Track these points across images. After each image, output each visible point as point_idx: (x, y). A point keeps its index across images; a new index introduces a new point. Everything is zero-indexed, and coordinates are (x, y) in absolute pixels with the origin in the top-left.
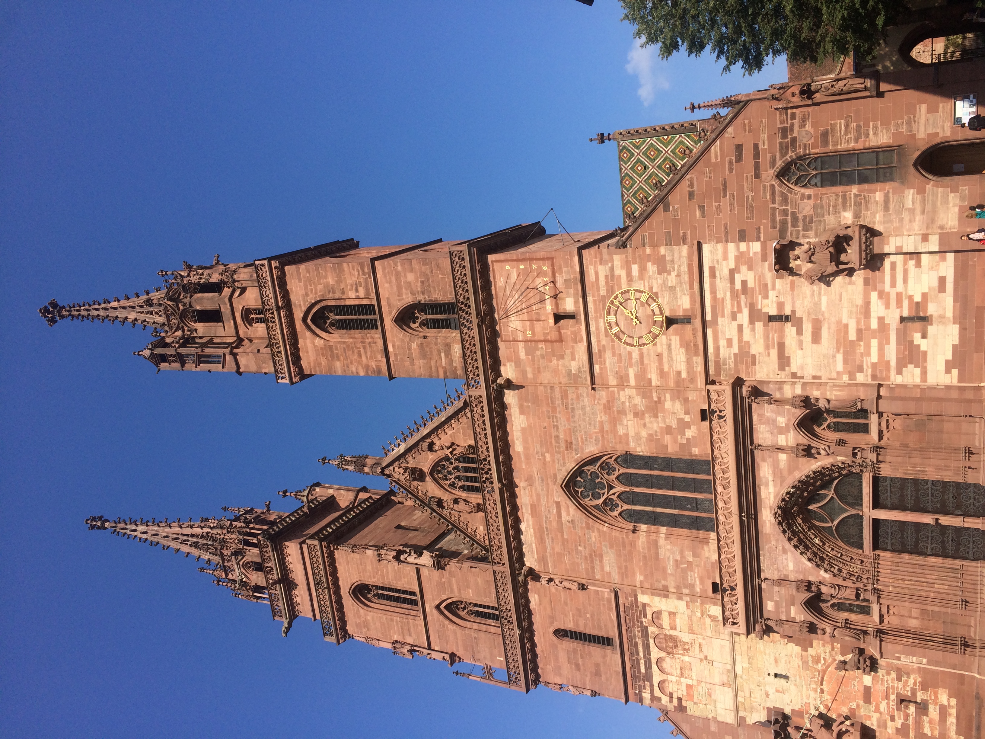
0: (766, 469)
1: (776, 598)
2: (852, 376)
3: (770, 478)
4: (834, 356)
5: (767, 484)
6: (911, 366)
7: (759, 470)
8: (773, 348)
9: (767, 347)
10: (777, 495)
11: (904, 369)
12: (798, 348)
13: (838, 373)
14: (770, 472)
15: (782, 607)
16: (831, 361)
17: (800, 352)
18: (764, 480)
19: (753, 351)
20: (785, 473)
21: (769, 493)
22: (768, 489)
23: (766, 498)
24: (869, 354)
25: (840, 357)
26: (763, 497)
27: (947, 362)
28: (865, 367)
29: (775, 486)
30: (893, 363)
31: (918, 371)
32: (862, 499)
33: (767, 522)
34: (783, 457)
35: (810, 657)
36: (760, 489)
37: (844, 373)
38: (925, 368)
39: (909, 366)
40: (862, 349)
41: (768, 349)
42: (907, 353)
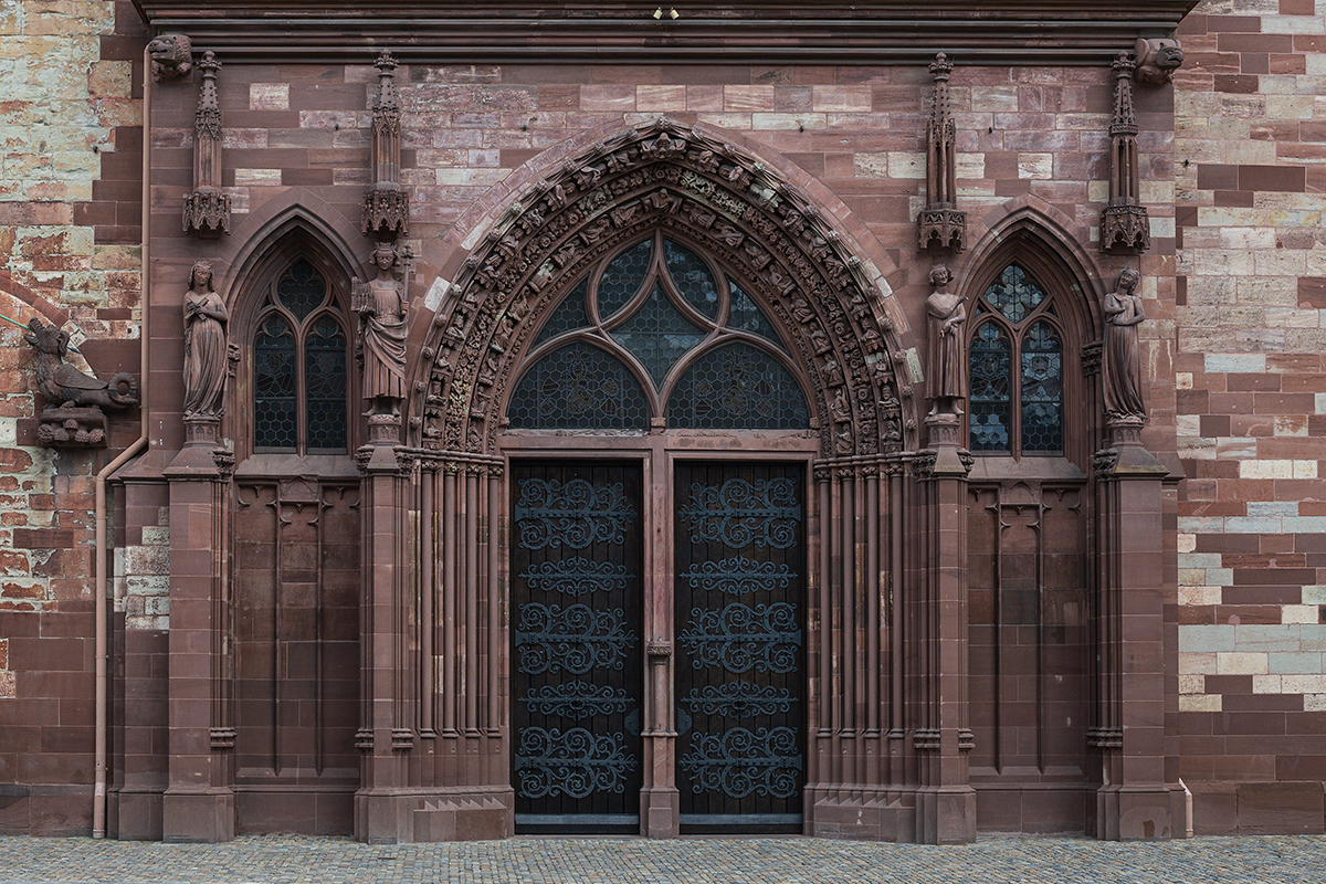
0: (844, 107)
1: (307, 119)
2: (1189, 401)
3: (809, 120)
4: (1256, 347)
5: (782, 106)
6: (1227, 577)
7: (839, 81)
8: (1280, 154)
9: (1284, 132)
10: (745, 141)
11: (1218, 556)
12: (1284, 232)
13: (1200, 357)
14: (835, 122)
15: (270, 136)
16: (1242, 336)
17: (1269, 238)
18: (799, 96)
19: (1267, 84)
20: (836, 172)
21: (747, 113)
22: (763, 108)
23: (727, 102)
24: (1265, 453)
25: (1255, 364)
26: (729, 89)
27: (1248, 680)
28: (1222, 441)
29: (782, 135)
30: (1236, 525)
31: (1212, 597)
32: (706, 425)
33: (631, 100)
34: (904, 167)
35: (57, 231)
36: (762, 80)
37: (1199, 376)
38: (1223, 620)
39: (1230, 571)
40: (1283, 434)
41: (1276, 136)
42: (1273, 565)
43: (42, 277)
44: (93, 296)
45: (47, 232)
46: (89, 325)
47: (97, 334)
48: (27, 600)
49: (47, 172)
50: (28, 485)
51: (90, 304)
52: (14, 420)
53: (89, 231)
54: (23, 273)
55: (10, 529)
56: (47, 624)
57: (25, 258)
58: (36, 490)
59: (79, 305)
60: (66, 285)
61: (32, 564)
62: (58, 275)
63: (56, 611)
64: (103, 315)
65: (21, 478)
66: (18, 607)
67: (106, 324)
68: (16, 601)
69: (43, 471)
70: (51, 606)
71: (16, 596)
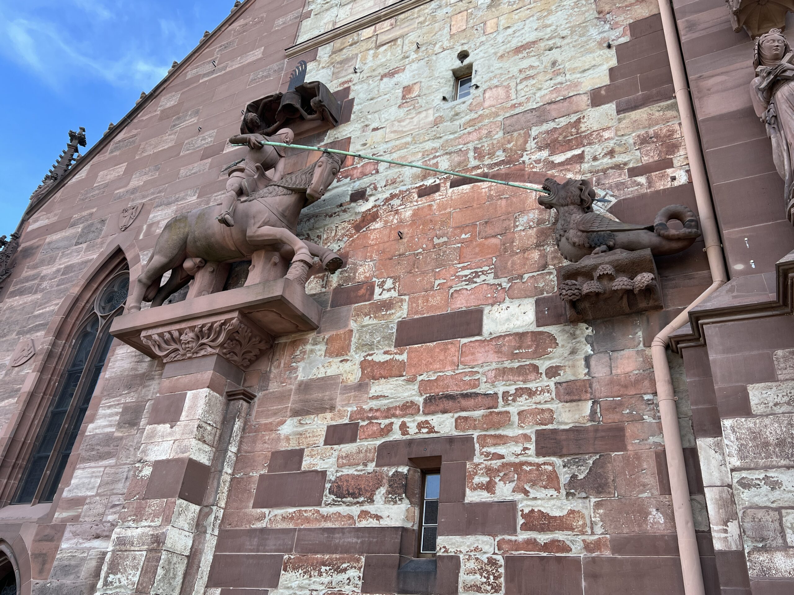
35: (574, 118)
43: (559, 158)
44: (619, 159)
45: (563, 122)
46: (620, 186)
47: (631, 192)
48: (559, 536)
49: (559, 79)
50: (552, 372)
51: (617, 167)
52: (532, 301)
53: (610, 108)
54: (538, 161)
55: (531, 431)
56: (593, 577)
57: (540, 149)
58: (566, 376)
59: (605, 171)
60: (587, 157)
61: (564, 477)
62: (578, 152)
63: (607, 553)
64: (634, 172)
65: (544, 365)
66: (546, 547)
67: (642, 180)
68: (543, 538)
69: (573, 352)
70: (598, 545)
71: (542, 529)
